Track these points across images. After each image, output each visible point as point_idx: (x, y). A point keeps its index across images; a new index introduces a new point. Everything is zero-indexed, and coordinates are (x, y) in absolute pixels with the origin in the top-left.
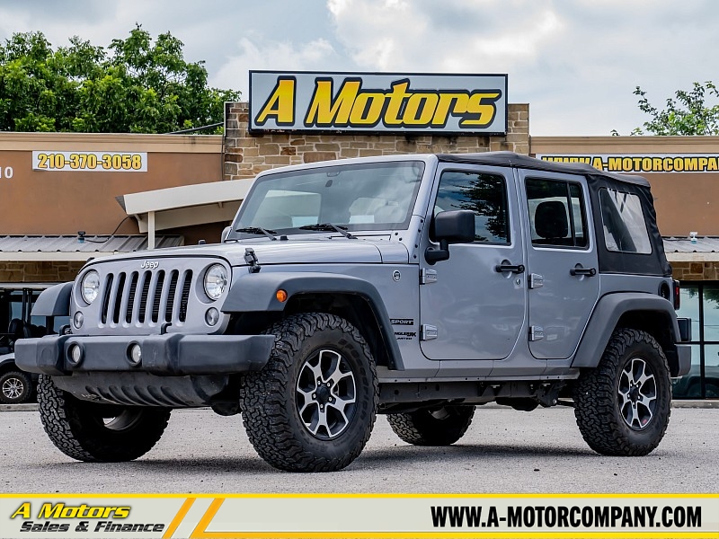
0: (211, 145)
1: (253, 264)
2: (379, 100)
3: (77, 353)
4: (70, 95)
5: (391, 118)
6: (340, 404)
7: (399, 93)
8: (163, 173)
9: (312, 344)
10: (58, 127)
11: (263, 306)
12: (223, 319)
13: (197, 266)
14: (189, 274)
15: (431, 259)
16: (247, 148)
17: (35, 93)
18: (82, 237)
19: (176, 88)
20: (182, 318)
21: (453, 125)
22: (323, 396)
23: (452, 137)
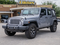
0: (15, 5)
1: (26, 19)
2: (27, 2)
3: (8, 27)
4: (6, 2)
5: (27, 3)
6: (34, 32)
7: (28, 2)
8: (12, 7)
9: (32, 27)
10: (5, 4)
11: (27, 23)
12: (23, 25)
13: (20, 19)
14: (19, 20)
15: (41, 17)
16: (18, 5)
17: (3, 2)
18: (7, 11)
19: (13, 1)
20: (19, 24)
21: (31, 4)
22: (32, 31)
23: (31, 5)
